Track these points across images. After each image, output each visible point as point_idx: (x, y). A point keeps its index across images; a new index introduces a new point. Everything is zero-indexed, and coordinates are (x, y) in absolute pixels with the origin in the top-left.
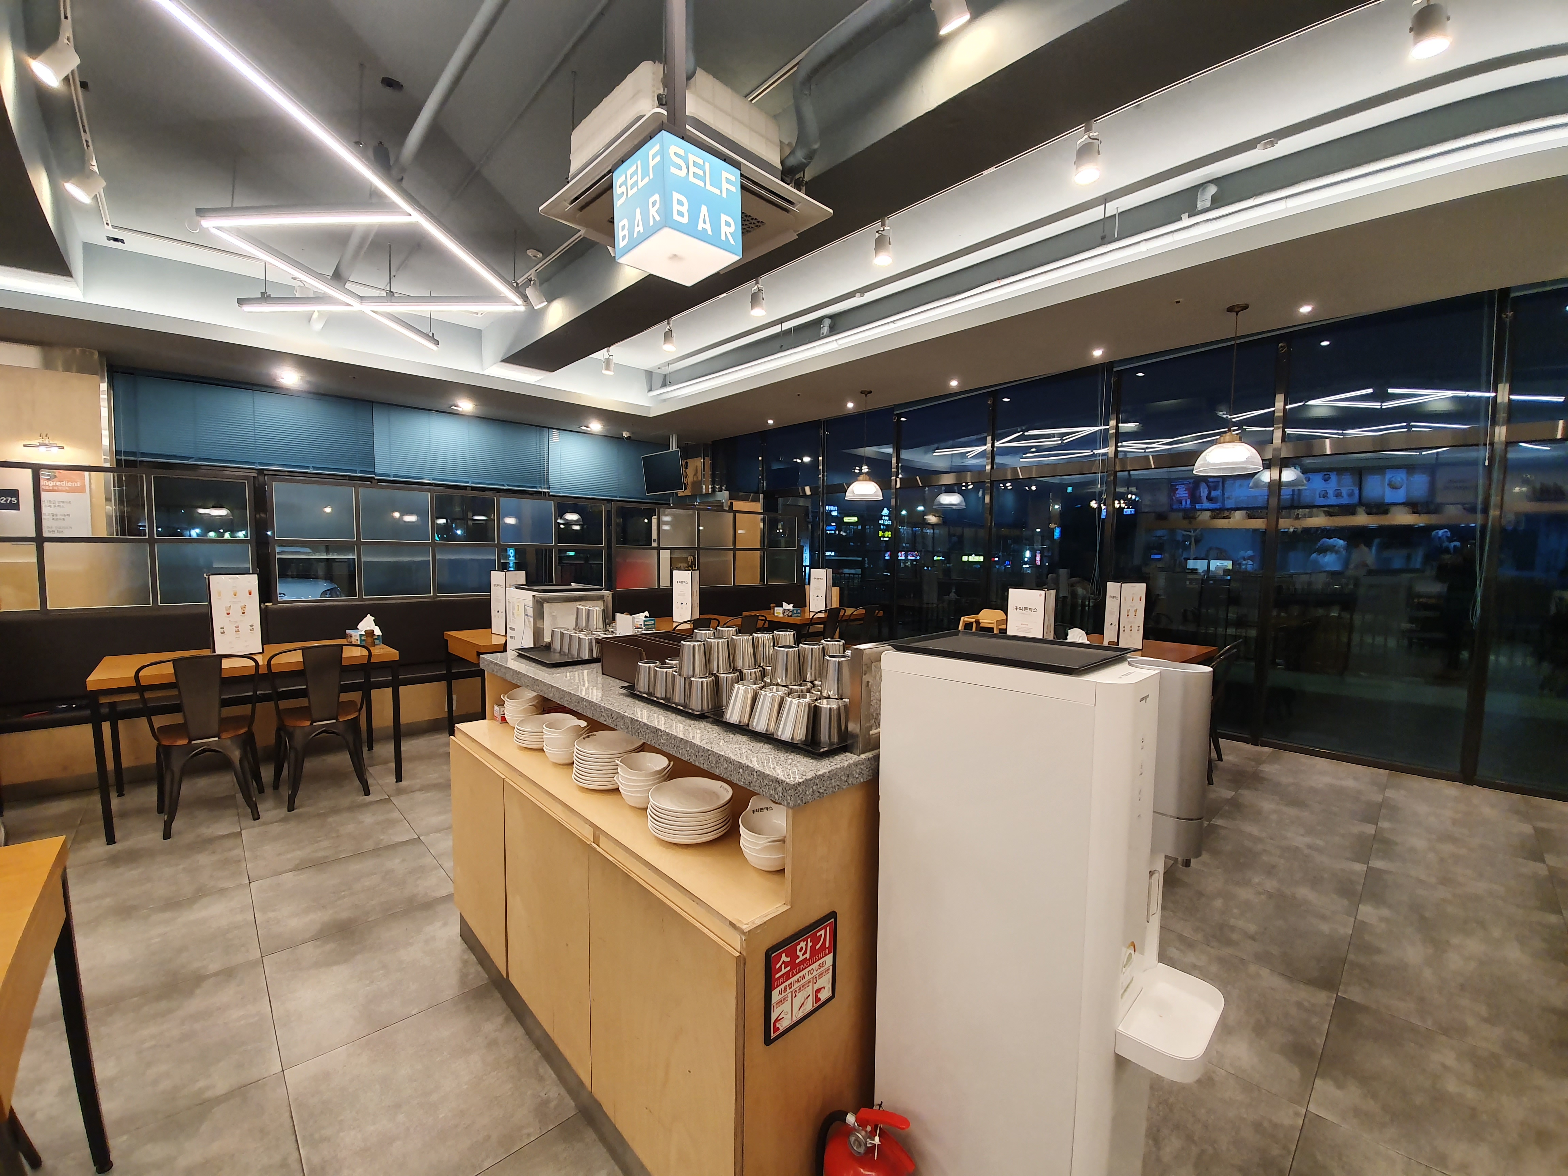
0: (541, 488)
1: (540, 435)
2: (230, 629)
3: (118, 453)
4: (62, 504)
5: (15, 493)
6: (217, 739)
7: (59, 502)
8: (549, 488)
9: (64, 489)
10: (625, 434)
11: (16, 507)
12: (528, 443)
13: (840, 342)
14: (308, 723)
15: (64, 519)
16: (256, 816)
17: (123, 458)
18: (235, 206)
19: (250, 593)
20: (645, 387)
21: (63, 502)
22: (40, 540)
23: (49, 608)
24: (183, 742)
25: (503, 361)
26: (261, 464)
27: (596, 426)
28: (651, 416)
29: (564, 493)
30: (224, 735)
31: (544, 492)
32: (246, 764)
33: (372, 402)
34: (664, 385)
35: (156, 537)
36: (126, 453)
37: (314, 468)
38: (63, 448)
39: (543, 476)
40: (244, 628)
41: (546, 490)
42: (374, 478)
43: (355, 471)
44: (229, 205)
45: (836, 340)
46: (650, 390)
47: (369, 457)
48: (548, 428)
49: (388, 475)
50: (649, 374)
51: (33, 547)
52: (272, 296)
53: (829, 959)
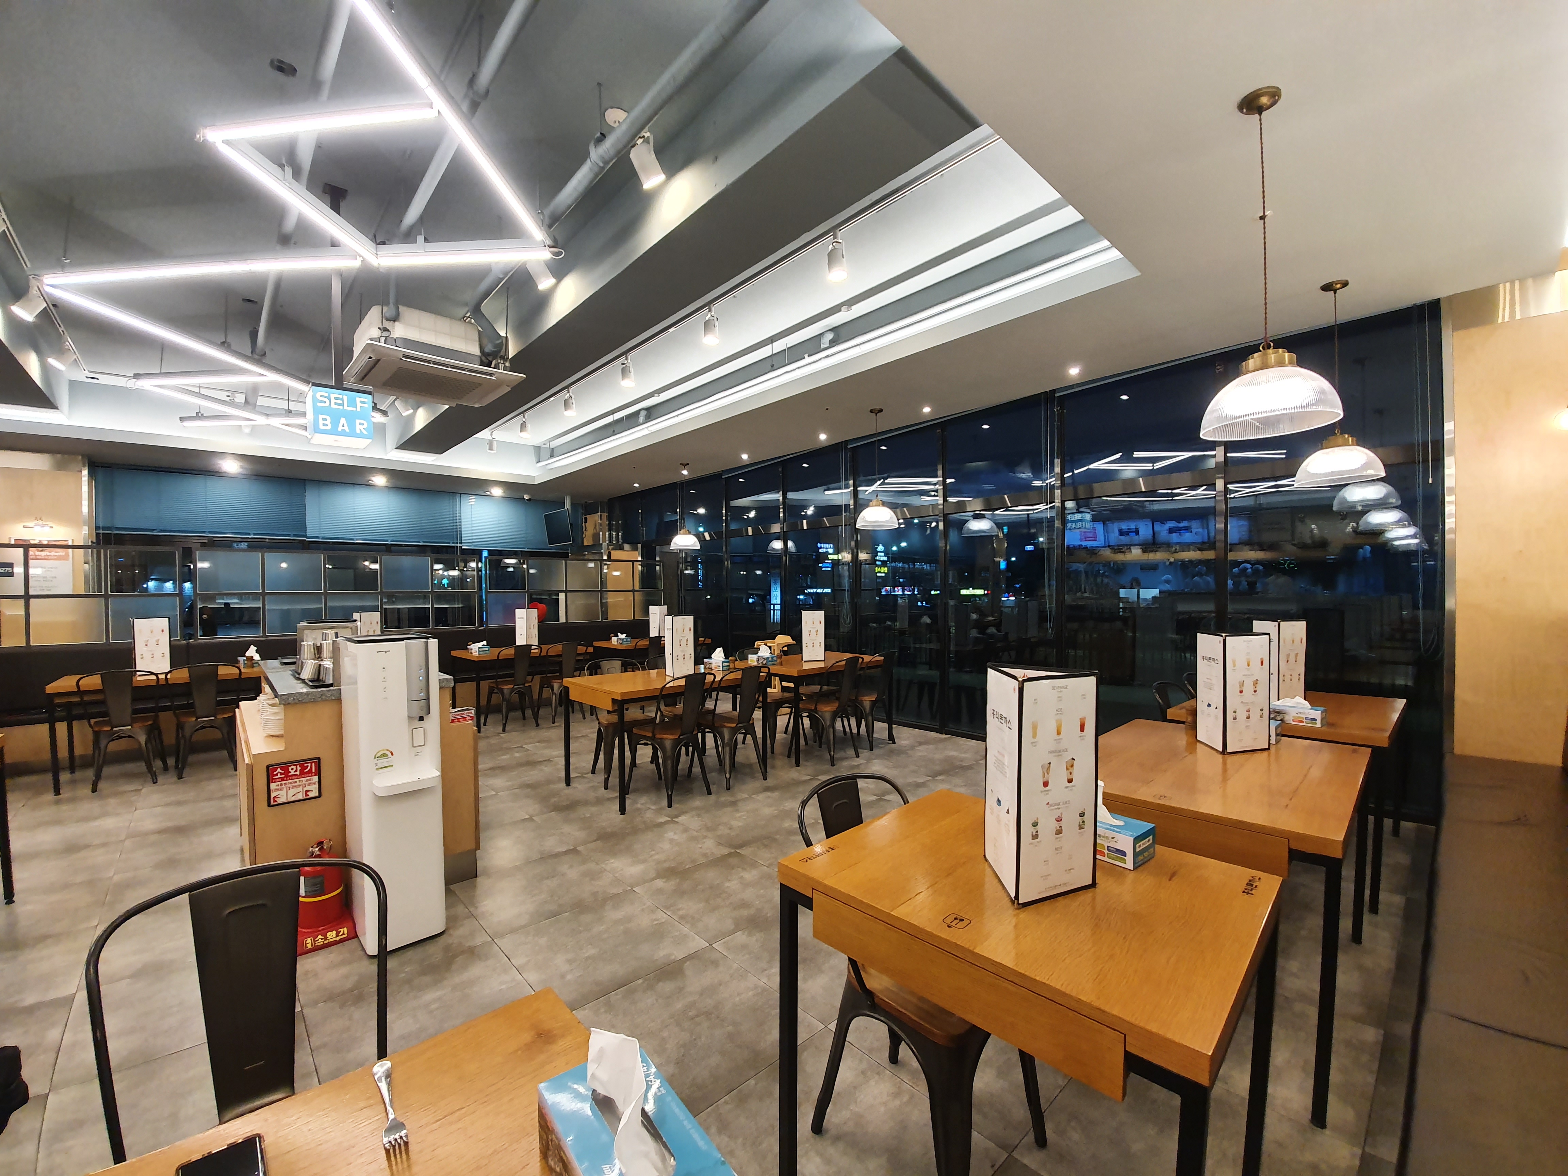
0: (453, 543)
1: (453, 502)
2: (147, 656)
3: (97, 528)
4: (50, 569)
5: (11, 565)
6: (129, 727)
7: (49, 568)
8: (461, 543)
9: (52, 558)
10: (526, 497)
11: (11, 575)
12: (441, 508)
13: (650, 429)
14: (194, 719)
15: (52, 581)
16: (155, 781)
17: (101, 531)
18: (162, 372)
19: (163, 631)
20: (534, 460)
21: (51, 568)
22: (27, 597)
23: (32, 644)
24: (107, 728)
25: (396, 448)
26: (210, 533)
27: (497, 492)
28: (536, 483)
29: (475, 546)
30: (135, 725)
31: (457, 547)
32: (149, 745)
33: (305, 480)
34: (552, 456)
35: (110, 593)
36: (104, 528)
37: (255, 534)
38: (52, 527)
39: (457, 533)
40: (158, 655)
41: (459, 545)
42: (305, 540)
43: (289, 536)
44: (159, 372)
45: (647, 428)
46: (539, 462)
47: (302, 525)
48: (461, 494)
49: (318, 538)
50: (538, 449)
51: (22, 602)
52: (205, 415)
53: (316, 779)
